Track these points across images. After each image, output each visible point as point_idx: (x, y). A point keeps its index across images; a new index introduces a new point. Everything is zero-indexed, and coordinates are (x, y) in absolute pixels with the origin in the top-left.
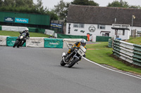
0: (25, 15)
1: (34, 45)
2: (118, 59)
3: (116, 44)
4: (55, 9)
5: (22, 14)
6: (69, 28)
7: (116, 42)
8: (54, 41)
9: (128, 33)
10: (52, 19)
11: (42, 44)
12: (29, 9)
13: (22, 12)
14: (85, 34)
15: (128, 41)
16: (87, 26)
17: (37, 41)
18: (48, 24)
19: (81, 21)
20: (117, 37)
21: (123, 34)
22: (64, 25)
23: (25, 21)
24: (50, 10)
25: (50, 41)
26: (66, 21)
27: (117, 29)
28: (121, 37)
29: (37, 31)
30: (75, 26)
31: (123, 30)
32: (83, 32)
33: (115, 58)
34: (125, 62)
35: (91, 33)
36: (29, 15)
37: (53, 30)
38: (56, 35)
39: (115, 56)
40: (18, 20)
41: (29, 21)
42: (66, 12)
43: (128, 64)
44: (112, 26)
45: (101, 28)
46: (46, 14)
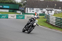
1: (12, 18)
2: (49, 24)
3: (48, 17)
4: (21, 1)
5: (6, 4)
6: (27, 10)
8: (21, 16)
9: (53, 12)
10: (19, 6)
11: (15, 17)
12: (10, 2)
13: (6, 3)
14: (34, 13)
15: (53, 15)
16: (35, 9)
17: (13, 16)
18: (18, 8)
19: (32, 7)
20: (48, 14)
21: (51, 12)
22: (25, 9)
23: (8, 7)
24: (19, 2)
25: (19, 16)
26: (26, 7)
27: (48, 10)
28: (50, 14)
29: (13, 12)
30: (30, 9)
31: (51, 10)
32: (33, 12)
33: (48, 23)
34: (52, 25)
35: (37, 12)
36: (9, 4)
37: (20, 11)
38: (21, 13)
39: (48, 22)
40: (5, 7)
41: (10, 7)
42: (26, 3)
43: (53, 26)
44: (46, 9)
45: (41, 10)
46: (17, 4)
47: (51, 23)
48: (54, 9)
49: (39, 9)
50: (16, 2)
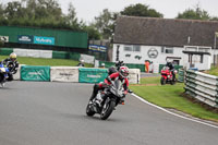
0: (50, 32)
1: (63, 79)
2: (193, 100)
3: (190, 76)
4: (95, 22)
5: (44, 31)
6: (118, 52)
8: (94, 73)
9: (209, 60)
10: (90, 38)
11: (76, 77)
12: (56, 23)
13: (44, 27)
14: (142, 62)
15: (208, 72)
16: (145, 50)
17: (67, 72)
18: (84, 46)
19: (135, 41)
20: (192, 66)
21: (201, 62)
22: (109, 47)
23: (49, 41)
24: (88, 25)
25: (88, 72)
26: (112, 42)
27: (191, 53)
28: (198, 65)
29: (67, 57)
30: (127, 49)
31: (201, 54)
32: (139, 58)
33: (189, 99)
34: (203, 105)
35: (151, 60)
36: (55, 32)
37: (92, 55)
38: (97, 63)
39: (189, 96)
40: (38, 40)
41: (56, 41)
42: (113, 27)
43: (209, 108)
44: (184, 49)
45: (167, 52)
46: (82, 31)
47: (202, 100)
48: (211, 51)
49: (159, 49)
50: (78, 22)
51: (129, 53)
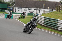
1: (0, 17)
4: (9, 1)
7: (37, 16)
9: (42, 12)
10: (8, 5)
15: (42, 15)
16: (23, 9)
17: (1, 15)
20: (37, 13)
21: (40, 12)
24: (7, 2)
26: (14, 7)
27: (37, 10)
30: (18, 9)
31: (40, 10)
32: (22, 11)
34: (40, 25)
37: (8, 10)
42: (14, 2)
43: (42, 25)
44: (35, 9)
45: (30, 9)
46: (6, 4)
49: (27, 9)
50: (5, 1)
51: (19, 10)
